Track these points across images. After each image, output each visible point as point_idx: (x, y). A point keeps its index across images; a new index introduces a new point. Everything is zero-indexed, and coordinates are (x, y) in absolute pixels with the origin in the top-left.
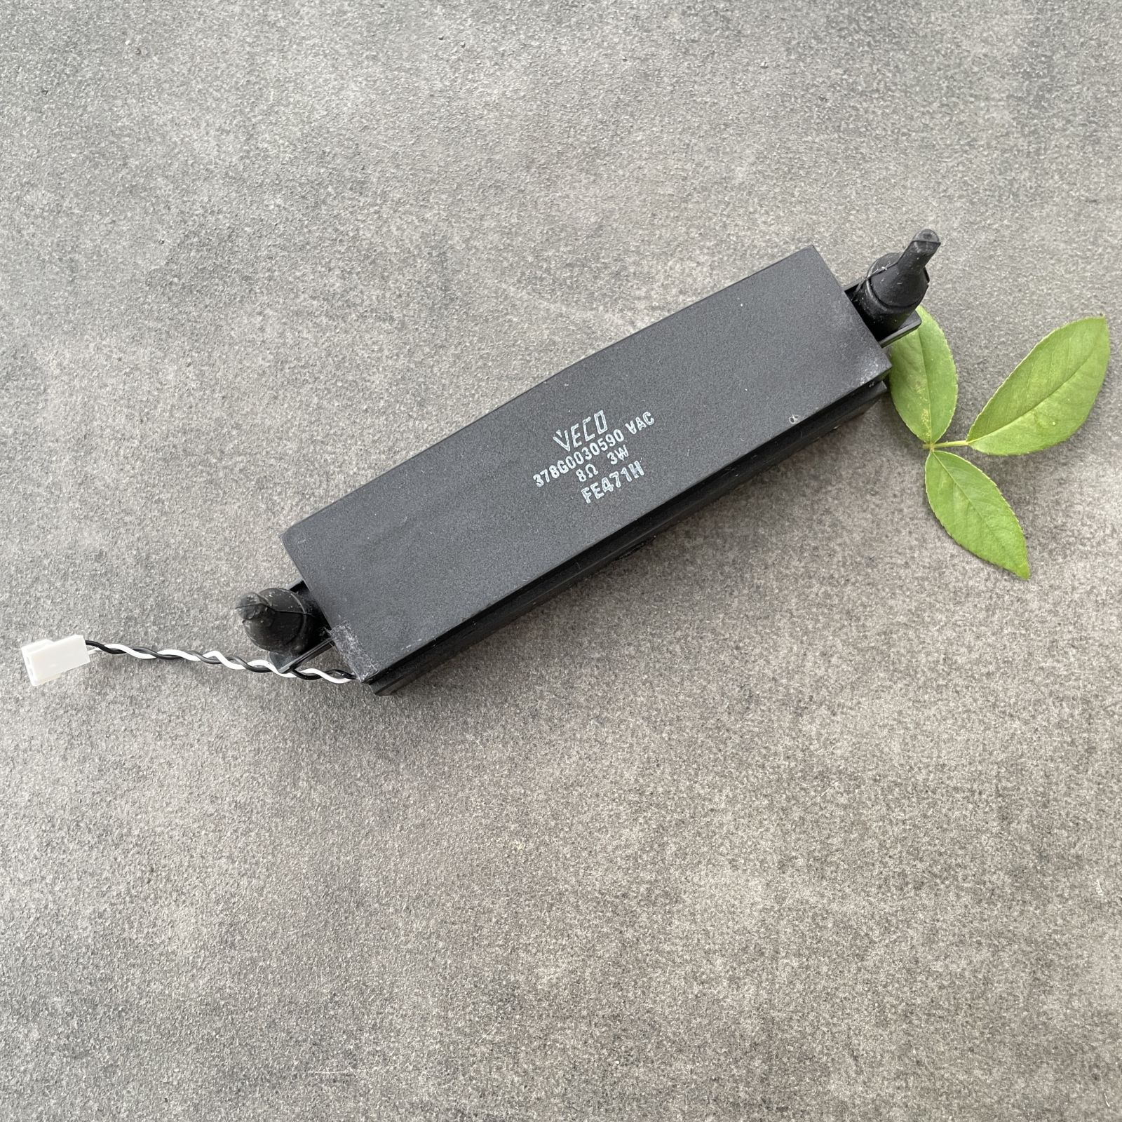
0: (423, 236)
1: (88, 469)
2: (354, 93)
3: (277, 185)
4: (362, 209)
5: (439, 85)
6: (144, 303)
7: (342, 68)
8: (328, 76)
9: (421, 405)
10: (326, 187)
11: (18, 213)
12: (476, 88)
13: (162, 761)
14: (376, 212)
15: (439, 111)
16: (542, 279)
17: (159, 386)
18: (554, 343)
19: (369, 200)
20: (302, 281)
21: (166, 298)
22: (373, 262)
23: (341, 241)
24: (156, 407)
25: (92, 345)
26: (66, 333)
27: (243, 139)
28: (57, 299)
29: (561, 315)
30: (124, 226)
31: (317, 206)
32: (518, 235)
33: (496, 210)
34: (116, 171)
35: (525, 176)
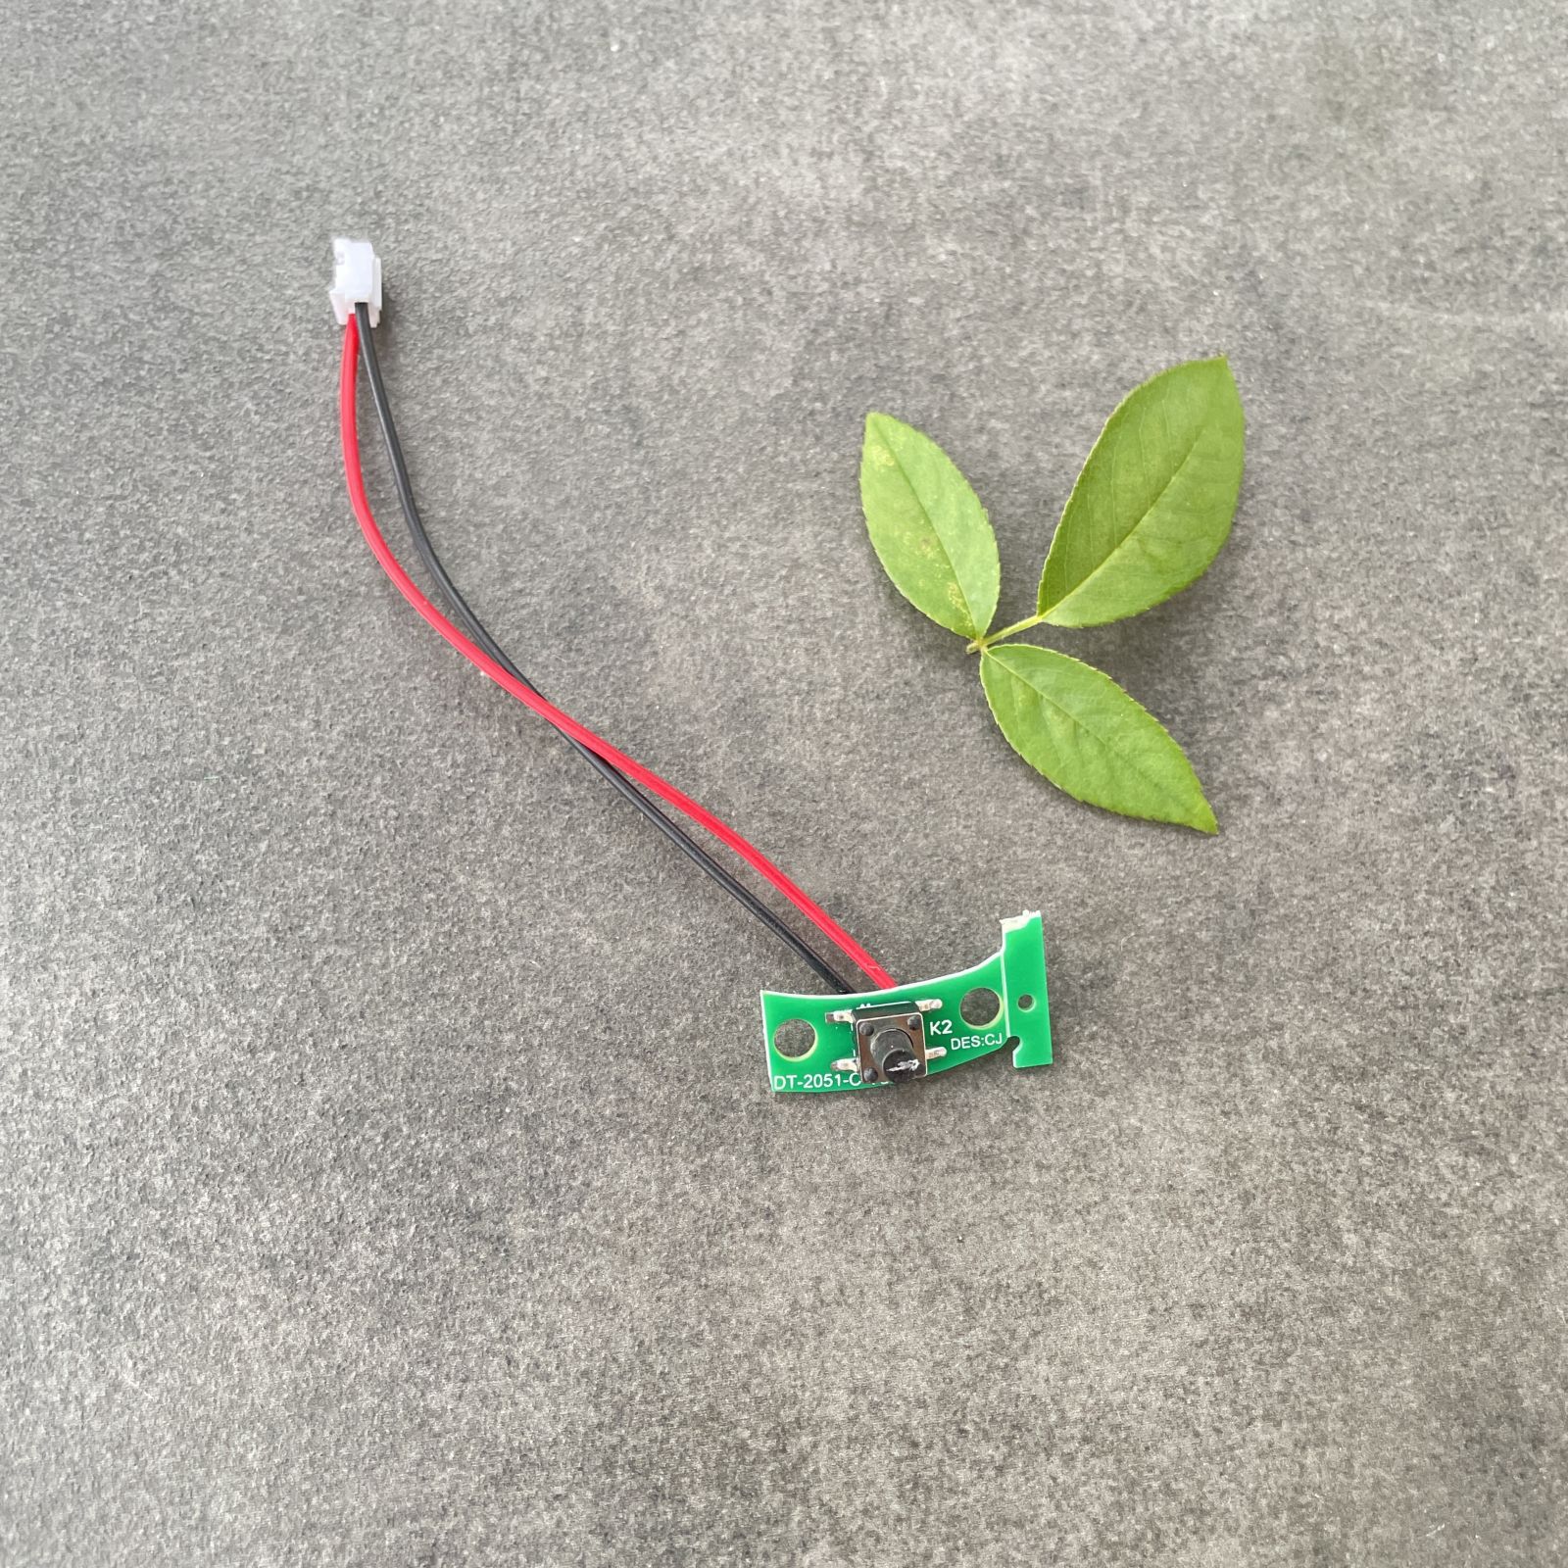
0: (1208, 253)
1: (769, 754)
2: (1016, 60)
3: (941, 223)
4: (1095, 229)
6: (776, 455)
8: (965, 41)
9: (1306, 518)
10: (1022, 209)
11: (507, 350)
14: (1121, 231)
16: (1425, 281)
17: (847, 587)
18: (1485, 375)
19: (1099, 215)
20: (1034, 364)
21: (810, 440)
22: (1142, 309)
23: (1076, 287)
24: (853, 625)
25: (706, 543)
26: (655, 532)
27: (857, 160)
28: (620, 479)
29: (1478, 330)
30: (701, 336)
31: (1016, 241)
32: (1361, 221)
33: (1311, 189)
34: (658, 250)
35: (1339, 132)
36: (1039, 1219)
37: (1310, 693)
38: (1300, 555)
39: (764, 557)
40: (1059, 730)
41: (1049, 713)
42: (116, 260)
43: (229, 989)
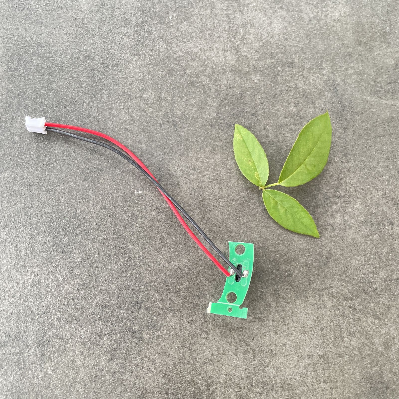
0: (325, 81)
1: (208, 215)
2: (277, 25)
3: (256, 71)
4: (295, 74)
5: (312, 16)
6: (211, 135)
7: (269, 14)
8: (264, 19)
9: (345, 155)
10: (277, 68)
11: (142, 104)
12: (328, 14)
13: (281, 344)
14: (302, 75)
15: (315, 26)
16: (380, 91)
17: (229, 171)
18: (393, 118)
19: (297, 70)
20: (278, 111)
21: (220, 131)
22: (307, 97)
23: (290, 90)
24: (230, 181)
25: (193, 158)
26: (180, 155)
27: (234, 53)
28: (171, 140)
29: (392, 105)
30: (193, 101)
31: (275, 77)
32: (364, 74)
33: (352, 65)
34: (182, 77)
35: (359, 48)
36: (272, 334)
37: (344, 201)
38: (343, 165)
39: (208, 162)
40: (282, 211)
41: (279, 206)
42: (37, 75)
43: (72, 274)
